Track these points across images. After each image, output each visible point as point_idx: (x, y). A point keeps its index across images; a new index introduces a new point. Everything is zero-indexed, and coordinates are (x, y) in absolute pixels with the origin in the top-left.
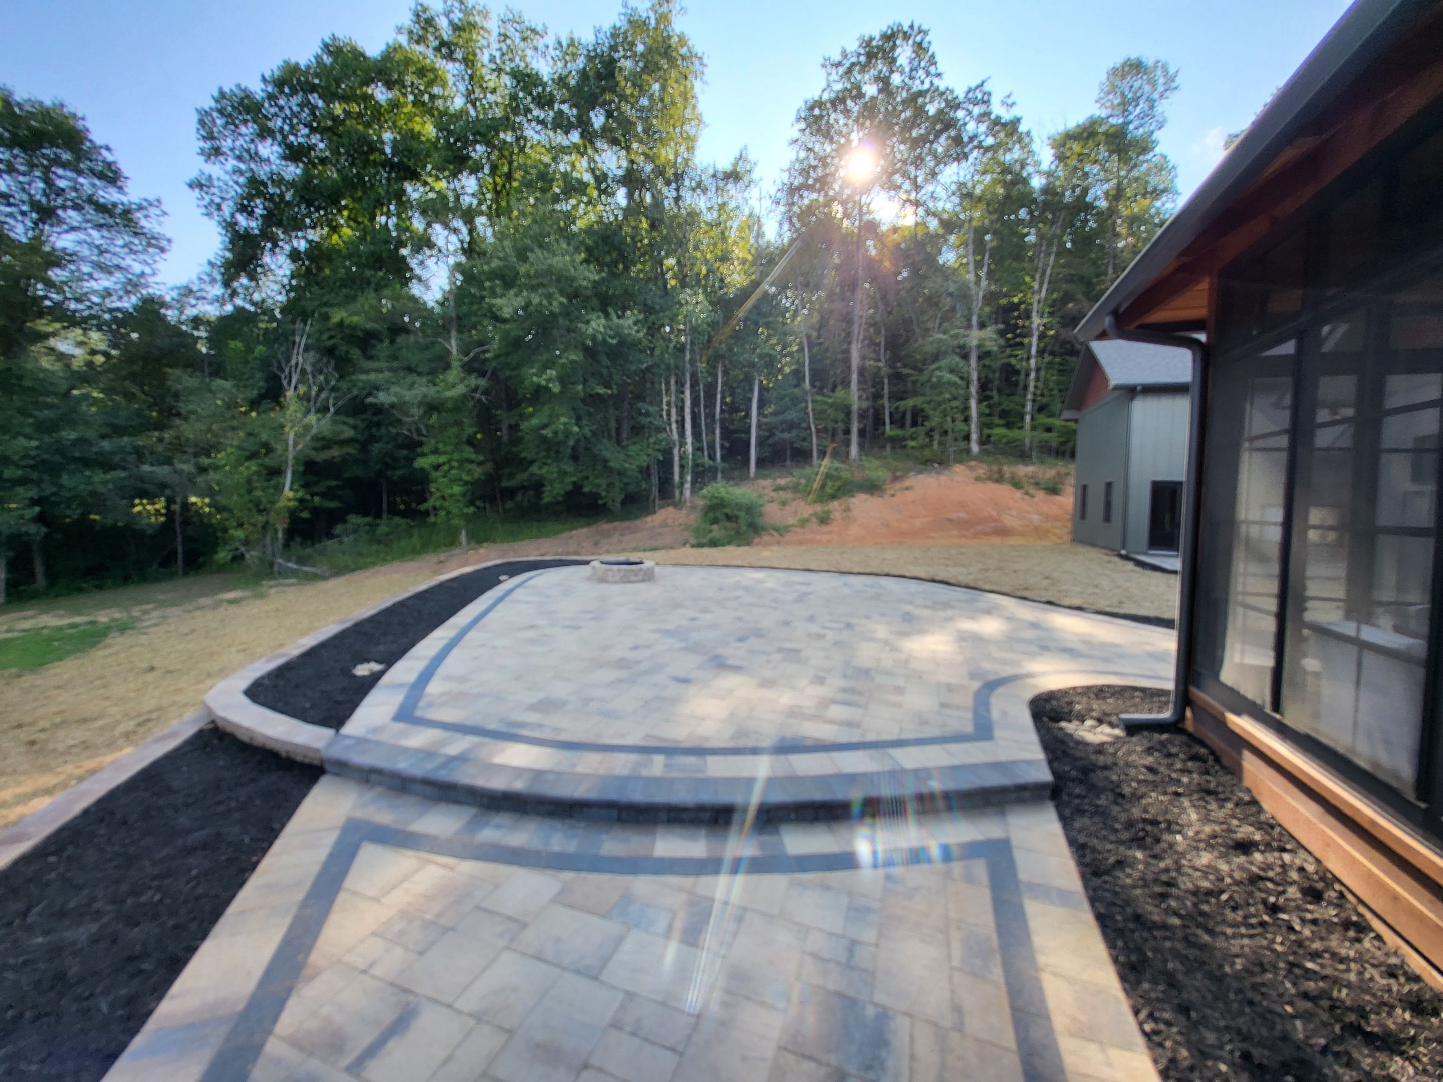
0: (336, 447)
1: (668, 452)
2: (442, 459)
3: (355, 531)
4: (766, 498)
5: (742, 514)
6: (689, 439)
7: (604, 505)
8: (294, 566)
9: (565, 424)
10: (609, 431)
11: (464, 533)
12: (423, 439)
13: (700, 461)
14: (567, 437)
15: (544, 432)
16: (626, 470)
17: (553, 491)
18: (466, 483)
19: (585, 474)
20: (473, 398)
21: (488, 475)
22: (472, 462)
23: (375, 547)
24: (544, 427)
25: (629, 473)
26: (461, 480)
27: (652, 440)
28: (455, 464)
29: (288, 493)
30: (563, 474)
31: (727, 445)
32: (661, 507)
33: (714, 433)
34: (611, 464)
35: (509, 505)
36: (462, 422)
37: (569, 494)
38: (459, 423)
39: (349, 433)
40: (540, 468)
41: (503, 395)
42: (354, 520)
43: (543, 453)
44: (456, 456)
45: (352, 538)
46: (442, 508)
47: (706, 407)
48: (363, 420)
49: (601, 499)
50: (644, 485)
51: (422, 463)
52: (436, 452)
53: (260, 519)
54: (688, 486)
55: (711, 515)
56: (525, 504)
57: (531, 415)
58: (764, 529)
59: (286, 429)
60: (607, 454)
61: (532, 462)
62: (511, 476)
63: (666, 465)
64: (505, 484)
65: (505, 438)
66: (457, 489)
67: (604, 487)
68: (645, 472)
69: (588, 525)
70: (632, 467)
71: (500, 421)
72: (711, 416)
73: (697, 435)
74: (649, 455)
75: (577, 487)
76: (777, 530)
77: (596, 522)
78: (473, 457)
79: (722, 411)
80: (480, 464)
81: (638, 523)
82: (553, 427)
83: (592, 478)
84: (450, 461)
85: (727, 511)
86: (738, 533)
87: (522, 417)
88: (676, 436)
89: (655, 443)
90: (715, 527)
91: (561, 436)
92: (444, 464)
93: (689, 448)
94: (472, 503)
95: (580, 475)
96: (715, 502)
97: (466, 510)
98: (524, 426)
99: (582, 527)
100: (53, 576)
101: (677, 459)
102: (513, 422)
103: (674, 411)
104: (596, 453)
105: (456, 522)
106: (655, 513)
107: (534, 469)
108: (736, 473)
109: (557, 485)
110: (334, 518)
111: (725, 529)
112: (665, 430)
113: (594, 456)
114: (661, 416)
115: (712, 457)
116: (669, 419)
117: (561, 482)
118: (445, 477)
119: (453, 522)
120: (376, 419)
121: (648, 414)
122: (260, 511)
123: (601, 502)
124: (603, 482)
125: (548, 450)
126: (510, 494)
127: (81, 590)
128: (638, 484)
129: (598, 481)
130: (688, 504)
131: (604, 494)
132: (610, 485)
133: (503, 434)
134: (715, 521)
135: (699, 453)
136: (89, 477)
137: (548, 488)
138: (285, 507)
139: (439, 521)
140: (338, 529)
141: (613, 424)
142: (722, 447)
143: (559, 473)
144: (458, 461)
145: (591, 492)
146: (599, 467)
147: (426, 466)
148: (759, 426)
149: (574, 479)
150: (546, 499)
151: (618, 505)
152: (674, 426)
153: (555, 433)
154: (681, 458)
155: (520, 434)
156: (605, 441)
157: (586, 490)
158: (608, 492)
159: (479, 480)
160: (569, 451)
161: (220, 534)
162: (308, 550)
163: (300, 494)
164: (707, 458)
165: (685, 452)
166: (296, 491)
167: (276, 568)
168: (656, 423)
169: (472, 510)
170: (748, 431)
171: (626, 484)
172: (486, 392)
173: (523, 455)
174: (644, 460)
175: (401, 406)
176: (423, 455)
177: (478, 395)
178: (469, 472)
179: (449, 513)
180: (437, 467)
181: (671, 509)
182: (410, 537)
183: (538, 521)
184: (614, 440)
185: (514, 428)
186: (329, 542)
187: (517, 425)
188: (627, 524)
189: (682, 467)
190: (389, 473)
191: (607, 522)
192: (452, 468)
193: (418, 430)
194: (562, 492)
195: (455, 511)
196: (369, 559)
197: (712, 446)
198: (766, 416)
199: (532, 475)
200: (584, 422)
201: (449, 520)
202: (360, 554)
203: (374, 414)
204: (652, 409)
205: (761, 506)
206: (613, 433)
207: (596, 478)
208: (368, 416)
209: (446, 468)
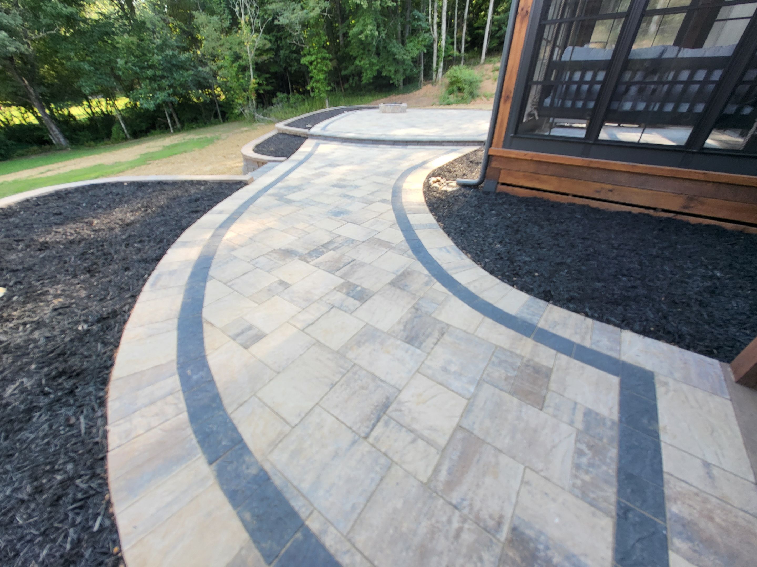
0: (265, 54)
1: (430, 47)
2: (313, 58)
3: (281, 101)
4: (486, 77)
5: (466, 87)
6: (444, 36)
7: (393, 84)
8: (263, 117)
9: (371, 31)
10: (397, 34)
11: (327, 101)
12: (303, 46)
13: (450, 53)
14: (373, 39)
15: (360, 37)
16: (404, 60)
17: (368, 76)
18: (326, 72)
19: (383, 64)
20: (323, 16)
21: (335, 68)
22: (327, 59)
23: (291, 110)
24: (361, 32)
25: (406, 62)
26: (323, 70)
27: (420, 39)
28: (319, 61)
29: (253, 80)
30: (372, 64)
31: (469, 39)
32: (425, 85)
33: (462, 30)
34: (397, 57)
35: (346, 86)
36: (320, 33)
37: (375, 77)
38: (318, 34)
39: (269, 45)
40: (360, 62)
41: (338, 12)
42: (280, 95)
43: (361, 51)
44: (319, 56)
45: (280, 105)
46: (317, 88)
47: (459, 10)
48: (273, 36)
49: (392, 80)
50: (415, 71)
51: (304, 61)
52: (309, 53)
53: (245, 94)
54: (440, 70)
55: (451, 88)
56: (354, 85)
57: (354, 26)
58: (478, 96)
59: (246, 44)
60: (394, 50)
61: (355, 58)
62: (346, 68)
63: (429, 55)
64: (343, 73)
65: (342, 43)
66: (321, 76)
67: (393, 72)
68: (416, 61)
69: (386, 97)
70: (408, 58)
71: (338, 31)
72: (461, 17)
73: (450, 32)
74: (418, 49)
75: (379, 72)
76: (485, 96)
77: (390, 95)
78: (327, 55)
79: (469, 12)
80: (331, 60)
81: (411, 95)
82: (365, 33)
83: (387, 67)
84: (317, 58)
85: (459, 85)
86: (463, 98)
87: (350, 27)
88: (435, 35)
89: (422, 41)
90: (452, 96)
91: (369, 39)
92: (314, 61)
93: (443, 43)
94: (329, 84)
95: (381, 65)
96: (453, 79)
97: (326, 88)
98: (351, 33)
99: (382, 98)
100: (182, 123)
101: (435, 51)
102: (345, 31)
103: (436, 15)
104: (389, 49)
105: (323, 95)
106: (421, 88)
107: (357, 62)
108: (472, 61)
109: (369, 72)
110: (273, 94)
111: (457, 96)
112: (429, 30)
113: (388, 52)
114: (427, 20)
115: (459, 50)
116: (433, 22)
117: (371, 70)
118: (315, 69)
119: (322, 95)
120: (279, 35)
121: (419, 19)
122: (245, 91)
123: (391, 82)
124: (392, 69)
125: (364, 49)
126: (346, 79)
127: (193, 128)
128: (412, 70)
129: (390, 68)
130: (440, 83)
131: (393, 76)
132: (396, 72)
133: (340, 40)
134: (452, 92)
135: (451, 47)
136: (182, 74)
137: (364, 74)
138: (254, 88)
139: (316, 95)
140: (274, 101)
141: (399, 28)
142: (466, 42)
143: (370, 64)
144: (320, 59)
145: (386, 76)
146: (391, 59)
147: (307, 63)
148: (492, 23)
149: (377, 67)
150: (364, 81)
151: (401, 84)
152: (435, 27)
153: (366, 37)
154: (438, 51)
155: (349, 39)
156: (394, 41)
157: (384, 74)
158: (395, 75)
159: (331, 70)
160: (374, 49)
161: (231, 103)
162: (265, 111)
163: (257, 81)
164: (455, 50)
165: (440, 46)
166: (256, 79)
167: (256, 118)
168: (423, 25)
169: (329, 88)
170: (484, 28)
171: (405, 70)
172: (330, 12)
173: (351, 54)
174: (415, 53)
175: (290, 25)
176: (305, 55)
177: (326, 14)
178: (326, 66)
179: (319, 90)
180: (311, 63)
181: (430, 86)
182: (304, 105)
183: (361, 96)
184: (400, 40)
185: (345, 35)
186: (272, 107)
187: (347, 33)
188: (405, 96)
189: (438, 57)
190: (289, 68)
191: (396, 95)
192: (318, 63)
193: (300, 40)
194: (372, 76)
195: (322, 89)
196: (290, 115)
197: (459, 42)
198: (498, 13)
199: (357, 66)
200: (382, 28)
201: (320, 94)
202: (286, 113)
203: (278, 32)
204: (422, 15)
205: (481, 81)
206: (400, 35)
207: (389, 66)
208: (274, 33)
209: (315, 63)
